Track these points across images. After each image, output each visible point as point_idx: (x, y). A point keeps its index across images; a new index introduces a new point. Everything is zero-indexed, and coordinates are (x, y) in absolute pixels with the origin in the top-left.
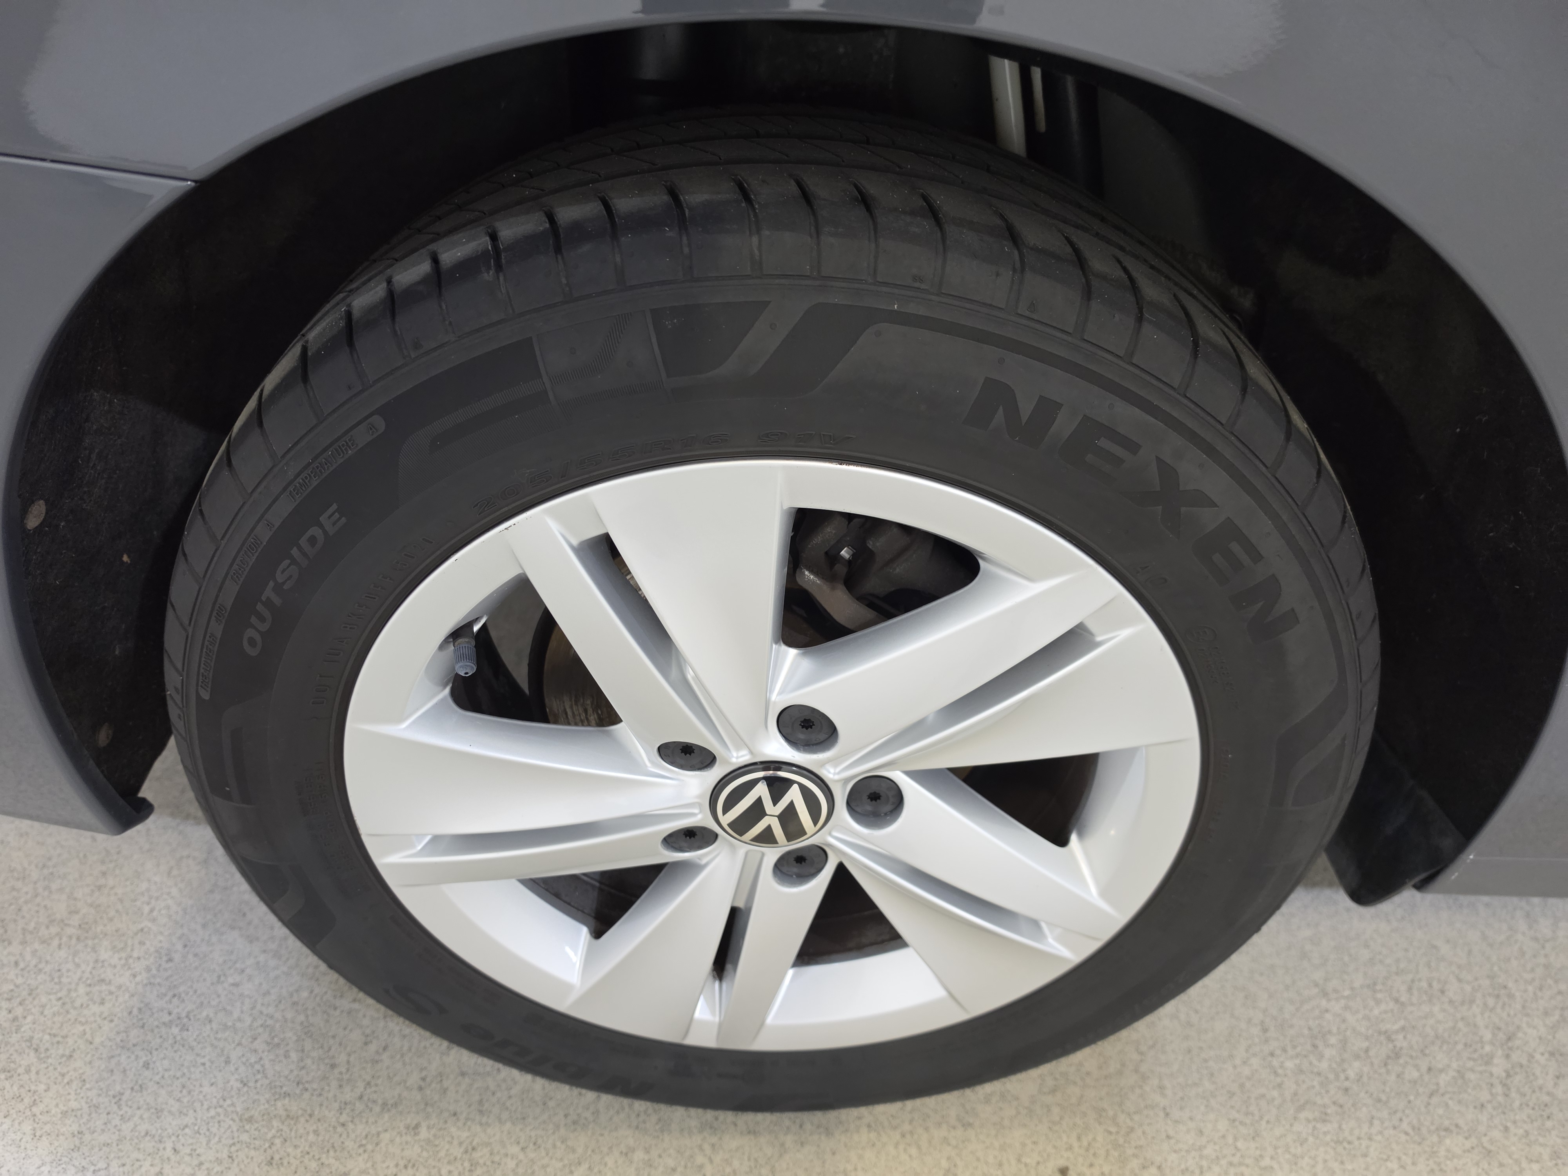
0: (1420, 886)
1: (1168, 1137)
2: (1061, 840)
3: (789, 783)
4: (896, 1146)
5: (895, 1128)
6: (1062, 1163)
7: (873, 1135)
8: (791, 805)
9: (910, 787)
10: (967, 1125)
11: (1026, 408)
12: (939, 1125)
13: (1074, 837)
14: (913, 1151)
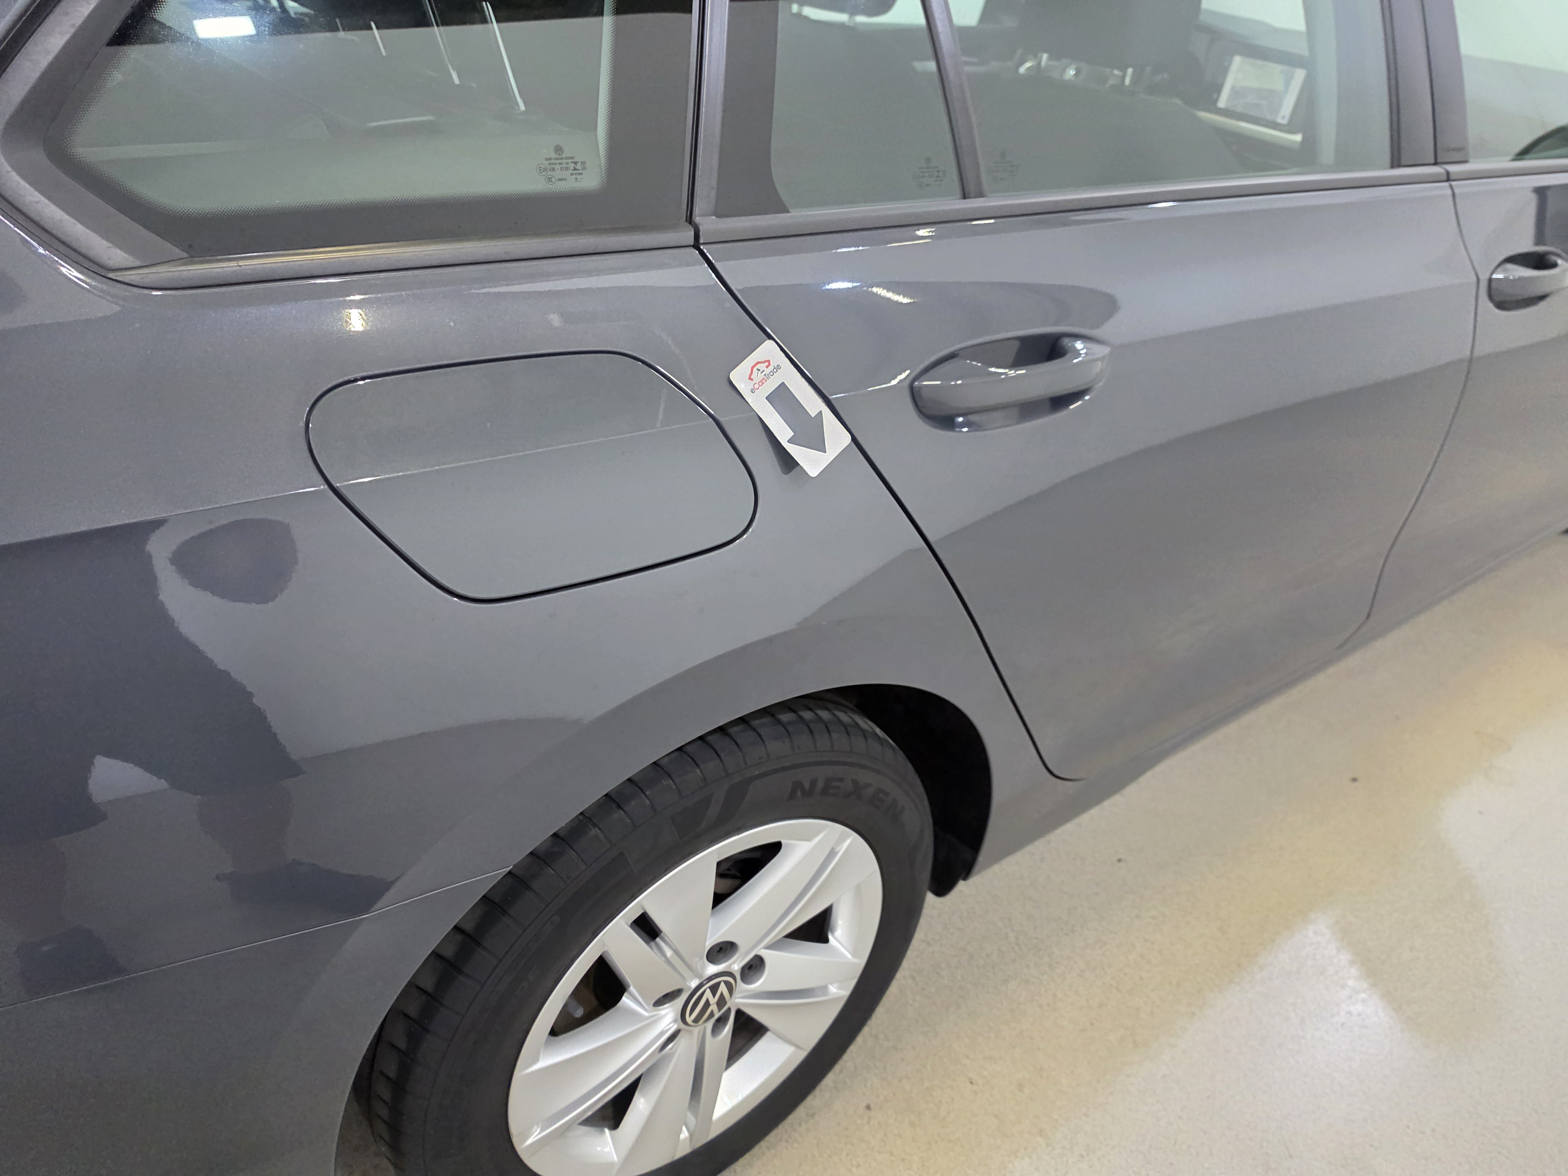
0: (965, 878)
1: (903, 1059)
2: (826, 941)
3: (718, 984)
4: (787, 1148)
5: (781, 1140)
6: (865, 1104)
7: (773, 1151)
8: (722, 994)
9: (766, 954)
10: (813, 1115)
11: (807, 786)
12: (800, 1125)
13: (830, 937)
14: (796, 1145)
